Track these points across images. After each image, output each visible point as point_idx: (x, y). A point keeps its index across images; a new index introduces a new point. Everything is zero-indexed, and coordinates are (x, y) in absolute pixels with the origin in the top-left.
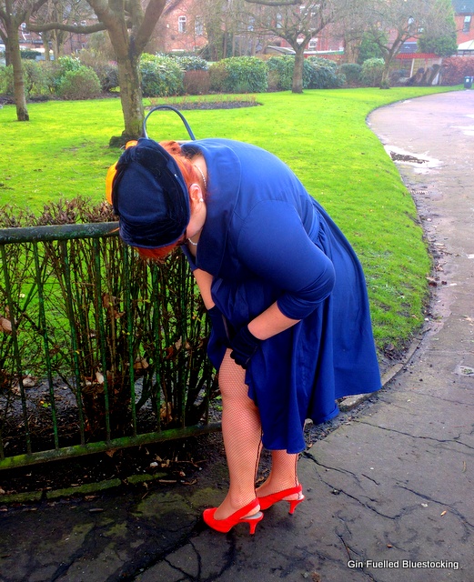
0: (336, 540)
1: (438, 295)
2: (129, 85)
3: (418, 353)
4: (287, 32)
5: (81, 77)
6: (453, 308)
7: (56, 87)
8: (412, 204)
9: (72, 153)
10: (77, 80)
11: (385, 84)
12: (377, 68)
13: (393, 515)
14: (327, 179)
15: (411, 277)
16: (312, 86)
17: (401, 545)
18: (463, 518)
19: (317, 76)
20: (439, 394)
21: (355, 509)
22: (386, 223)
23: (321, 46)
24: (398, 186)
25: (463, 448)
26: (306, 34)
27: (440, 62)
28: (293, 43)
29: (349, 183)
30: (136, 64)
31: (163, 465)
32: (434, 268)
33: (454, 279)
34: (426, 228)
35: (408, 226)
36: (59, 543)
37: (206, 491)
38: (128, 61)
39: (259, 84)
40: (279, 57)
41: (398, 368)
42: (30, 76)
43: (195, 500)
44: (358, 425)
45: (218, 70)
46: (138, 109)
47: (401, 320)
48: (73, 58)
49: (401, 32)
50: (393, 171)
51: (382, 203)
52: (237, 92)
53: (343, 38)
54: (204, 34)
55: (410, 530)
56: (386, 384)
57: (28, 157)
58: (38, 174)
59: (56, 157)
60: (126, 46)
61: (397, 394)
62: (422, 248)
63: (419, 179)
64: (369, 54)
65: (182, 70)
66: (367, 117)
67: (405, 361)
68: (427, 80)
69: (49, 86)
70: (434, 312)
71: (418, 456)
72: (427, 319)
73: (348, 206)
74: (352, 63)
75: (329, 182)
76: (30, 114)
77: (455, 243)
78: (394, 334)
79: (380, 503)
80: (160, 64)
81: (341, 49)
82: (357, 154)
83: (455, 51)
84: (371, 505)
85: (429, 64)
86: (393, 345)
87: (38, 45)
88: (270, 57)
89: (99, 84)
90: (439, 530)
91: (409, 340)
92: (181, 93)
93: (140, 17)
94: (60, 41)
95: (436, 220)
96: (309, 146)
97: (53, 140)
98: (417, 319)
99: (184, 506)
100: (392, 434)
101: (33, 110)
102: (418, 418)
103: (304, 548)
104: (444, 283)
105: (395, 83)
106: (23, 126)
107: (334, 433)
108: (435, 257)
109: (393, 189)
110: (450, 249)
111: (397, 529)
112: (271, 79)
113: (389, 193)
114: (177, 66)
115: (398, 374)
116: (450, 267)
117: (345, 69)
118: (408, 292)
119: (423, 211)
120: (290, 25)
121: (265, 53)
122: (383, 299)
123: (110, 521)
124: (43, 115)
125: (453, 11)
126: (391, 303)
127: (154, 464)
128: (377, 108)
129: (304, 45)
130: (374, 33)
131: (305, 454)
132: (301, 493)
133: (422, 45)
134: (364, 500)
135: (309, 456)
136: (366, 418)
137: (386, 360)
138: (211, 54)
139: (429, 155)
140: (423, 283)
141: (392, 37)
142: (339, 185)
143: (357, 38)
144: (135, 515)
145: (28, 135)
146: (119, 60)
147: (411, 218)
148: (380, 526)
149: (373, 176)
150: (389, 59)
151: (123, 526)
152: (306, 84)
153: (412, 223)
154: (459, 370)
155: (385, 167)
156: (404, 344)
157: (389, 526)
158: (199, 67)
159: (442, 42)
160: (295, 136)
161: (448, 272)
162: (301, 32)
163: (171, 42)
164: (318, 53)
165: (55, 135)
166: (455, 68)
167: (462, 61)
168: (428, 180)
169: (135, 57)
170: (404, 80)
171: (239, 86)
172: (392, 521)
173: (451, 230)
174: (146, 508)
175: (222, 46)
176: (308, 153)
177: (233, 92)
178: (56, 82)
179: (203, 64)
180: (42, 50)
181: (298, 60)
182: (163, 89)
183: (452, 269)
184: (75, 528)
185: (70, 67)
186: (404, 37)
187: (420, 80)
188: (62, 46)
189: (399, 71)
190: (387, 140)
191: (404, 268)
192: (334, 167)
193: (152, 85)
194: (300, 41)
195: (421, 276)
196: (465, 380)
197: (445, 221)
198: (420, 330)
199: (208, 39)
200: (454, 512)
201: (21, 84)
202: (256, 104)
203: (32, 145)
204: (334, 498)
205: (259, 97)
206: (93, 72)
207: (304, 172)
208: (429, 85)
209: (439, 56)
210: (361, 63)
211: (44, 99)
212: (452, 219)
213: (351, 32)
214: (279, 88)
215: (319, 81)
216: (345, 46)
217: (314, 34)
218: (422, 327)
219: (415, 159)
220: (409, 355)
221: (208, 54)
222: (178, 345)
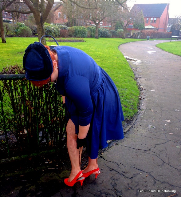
0: (111, 187)
1: (142, 102)
2: (41, 32)
3: (136, 121)
4: (93, 19)
5: (25, 30)
6: (146, 107)
7: (16, 32)
8: (133, 74)
9: (21, 54)
10: (23, 31)
11: (124, 37)
12: (121, 32)
13: (130, 177)
14: (107, 65)
15: (133, 97)
16: (101, 37)
17: (133, 188)
18: (153, 177)
19: (103, 33)
20: (143, 135)
21: (118, 176)
22: (125, 80)
23: (104, 24)
24: (128, 68)
25: (152, 153)
26: (99, 20)
27: (140, 31)
28: (95, 23)
29: (113, 67)
31: (50, 163)
32: (140, 94)
33: (147, 97)
34: (138, 81)
35: (132, 81)
37: (65, 172)
39: (85, 35)
40: (91, 27)
41: (130, 126)
42: (7, 28)
43: (61, 175)
44: (118, 146)
45: (71, 30)
46: (44, 40)
47: (131, 110)
48: (22, 23)
49: (128, 22)
50: (127, 63)
51: (124, 73)
53: (111, 22)
54: (66, 18)
55: (136, 182)
56: (127, 132)
57: (5, 55)
58: (8, 60)
59: (15, 55)
61: (130, 135)
62: (136, 88)
63: (135, 66)
64: (119, 28)
65: (59, 29)
66: (119, 47)
67: (132, 124)
68: (136, 37)
69: (14, 32)
70: (141, 108)
71: (138, 156)
72: (139, 110)
73: (113, 74)
74: (114, 30)
75: (107, 66)
76: (7, 41)
77: (146, 86)
78: (128, 115)
79: (126, 173)
80: (52, 27)
81: (110, 26)
82: (116, 58)
83: (144, 28)
84: (123, 174)
85: (137, 32)
86: (128, 119)
87: (10, 19)
88: (88, 27)
89: (31, 32)
90: (146, 182)
91: (133, 117)
92: (59, 37)
93: (44, 10)
94: (18, 17)
95: (140, 79)
96: (100, 55)
97: (14, 50)
98: (136, 110)
99: (57, 178)
100: (129, 148)
101: (8, 39)
102: (137, 143)
103: (100, 191)
104: (144, 99)
105: (127, 37)
106: (4, 44)
107: (110, 149)
108: (141, 91)
109: (127, 69)
110: (145, 88)
111: (132, 182)
112: (88, 34)
113: (126, 70)
114: (58, 28)
115: (130, 128)
116: (145, 94)
117: (111, 32)
118: (133, 101)
119: (137, 76)
120: (94, 17)
121: (86, 25)
122: (125, 104)
123: (29, 185)
124: (11, 41)
125: (143, 16)
126: (127, 105)
127: (47, 162)
128: (121, 44)
129: (99, 23)
130: (120, 21)
131: (101, 156)
132: (99, 171)
133: (134, 26)
134: (120, 172)
135: (102, 157)
136: (120, 143)
137: (126, 124)
138: (69, 25)
139: (137, 59)
140: (137, 99)
141: (125, 23)
142: (110, 67)
143: (115, 23)
144: (39, 182)
145: (6, 48)
146: (37, 23)
147: (133, 78)
148: (126, 181)
149: (121, 65)
150: (124, 29)
151: (34, 187)
152: (100, 36)
153: (133, 80)
154: (150, 127)
155: (124, 62)
157: (129, 181)
158: (65, 29)
159: (140, 25)
160: (96, 51)
161: (145, 95)
162: (97, 19)
163: (56, 20)
164: (102, 26)
165: (15, 48)
166: (144, 33)
167: (146, 32)
168: (138, 66)
170: (129, 36)
171: (78, 35)
172: (130, 179)
173: (145, 82)
174: (43, 179)
175: (72, 22)
176: (100, 57)
177: (76, 37)
178: (16, 31)
179: (66, 28)
181: (97, 28)
182: (53, 35)
183: (146, 94)
184: (16, 188)
185: (21, 26)
186: (129, 23)
187: (134, 37)
188: (18, 19)
189: (128, 33)
190: (125, 54)
191: (131, 94)
192: (109, 61)
194: (97, 22)
195: (137, 96)
196: (152, 130)
197: (143, 79)
198: (137, 114)
199: (68, 20)
200: (150, 175)
201: (3, 30)
202: (84, 41)
203: (7, 51)
204: (111, 172)
205: (85, 39)
206: (29, 28)
207: (99, 63)
208: (137, 38)
209: (140, 30)
210: (116, 30)
211: (12, 36)
212: (145, 79)
213: (113, 21)
214: (91, 36)
215: (103, 35)
216: (111, 25)
217: (101, 21)
218: (137, 113)
219: (133, 60)
220: (134, 122)
221: (68, 24)
222: (55, 119)
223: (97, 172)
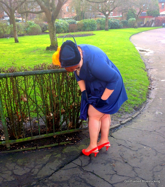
0: (119, 156)
1: (151, 92)
2: (52, 30)
3: (145, 109)
4: (102, 11)
5: (35, 28)
6: (155, 96)
7: (27, 31)
8: (144, 65)
9: (34, 52)
10: (33, 29)
11: (136, 26)
12: (133, 21)
13: (136, 150)
14: (117, 58)
15: (143, 87)
16: (112, 28)
17: (138, 157)
18: (155, 150)
19: (113, 25)
20: (150, 119)
21: (125, 149)
22: (135, 71)
23: (114, 15)
24: (139, 59)
25: (157, 133)
26: (109, 11)
27: (154, 19)
28: (105, 14)
29: (124, 59)
30: (54, 23)
31: (70, 140)
32: (150, 84)
33: (157, 87)
34: (148, 72)
35: (142, 72)
36: (42, 159)
37: (82, 146)
38: (51, 22)
39: (94, 28)
40: (100, 19)
41: (138, 113)
42: (18, 28)
43: (79, 148)
44: (126, 128)
45: (80, 24)
46: (55, 38)
47: (140, 99)
48: (32, 21)
49: (141, 9)
50: (138, 55)
51: (134, 65)
52: (87, 31)
53: (122, 11)
54: (75, 12)
55: (140, 153)
56: (135, 117)
57: (20, 54)
58: (24, 59)
59: (29, 54)
60: (51, 17)
61: (138, 120)
62: (147, 78)
63: (147, 57)
64: (130, 17)
65: (68, 24)
66: (130, 38)
67: (141, 111)
68: (150, 25)
69: (24, 31)
70: (150, 97)
71: (143, 136)
72: (148, 99)
73: (123, 66)
74: (125, 20)
75: (117, 59)
76: (19, 40)
77: (157, 77)
78: (137, 103)
79: (132, 147)
80: (61, 22)
81: (121, 15)
82: (126, 50)
83: (159, 15)
84: (130, 148)
85: (150, 19)
86: (137, 106)
87: (19, 17)
88: (97, 19)
89: (41, 30)
90: (148, 153)
91: (142, 105)
92: (68, 32)
93: (55, 8)
94: (27, 16)
95: (152, 70)
96: (111, 48)
97: (27, 49)
98: (144, 99)
99: (76, 150)
100: (136, 130)
102: (144, 126)
103: (111, 159)
104: (153, 89)
105: (139, 26)
106: (17, 44)
107: (119, 130)
108: (151, 81)
109: (138, 61)
110: (156, 78)
111: (137, 153)
112: (98, 26)
113: (137, 62)
114: (67, 23)
115: (138, 114)
116: (155, 84)
117: (122, 22)
118: (142, 91)
119: (148, 67)
120: (103, 8)
121: (95, 18)
122: (134, 93)
123: (56, 154)
124: (23, 40)
125: (158, 2)
126: (136, 94)
127: (67, 139)
128: (133, 35)
129: (108, 14)
130: (132, 10)
131: (111, 136)
132: (109, 144)
133: (148, 13)
134: (128, 147)
135: (112, 136)
136: (128, 126)
137: (135, 111)
138: (77, 18)
139: (150, 50)
140: (147, 88)
141: (138, 11)
142: (120, 60)
143: (126, 12)
144: (63, 152)
145: (19, 47)
146: (48, 22)
147: (143, 69)
148: (132, 153)
149: (131, 57)
150: (137, 18)
151: (60, 155)
152: (110, 27)
153: (144, 71)
154: (157, 113)
155: (135, 54)
156: (140, 106)
157: (135, 153)
158: (74, 23)
159: (155, 12)
160: (106, 45)
161: (155, 85)
162: (107, 10)
163: (64, 15)
164: (113, 17)
165: (28, 47)
166: (159, 20)
167: (161, 18)
168: (150, 57)
169: (53, 21)
170: (142, 25)
171: (87, 29)
172: (135, 152)
173: (156, 73)
174: (66, 150)
175: (81, 16)
176: (110, 50)
177: (85, 31)
178: (26, 29)
179: (75, 22)
180: (21, 19)
181: (106, 20)
182: (62, 31)
183: (156, 84)
184: (46, 156)
185: (31, 24)
186: (142, 11)
187: (148, 25)
189: (140, 22)
190: (136, 45)
191: (141, 84)
192: (119, 54)
193: (58, 30)
194: (107, 13)
195: (146, 87)
196: (158, 115)
197: (154, 70)
198: (145, 102)
199: (76, 13)
200: (153, 149)
201: (16, 30)
202: (93, 35)
203: (21, 50)
204: (119, 146)
205: (94, 32)
206: (39, 26)
207: (109, 56)
208: (151, 26)
209: (154, 17)
210: (128, 20)
211: (23, 35)
212: (157, 69)
213: (124, 10)
214: (101, 29)
215: (114, 26)
216: (122, 14)
217: (112, 11)
218: (146, 101)
219: (145, 51)
220: (142, 109)
221: (76, 19)
222: (73, 104)
223: (107, 145)
